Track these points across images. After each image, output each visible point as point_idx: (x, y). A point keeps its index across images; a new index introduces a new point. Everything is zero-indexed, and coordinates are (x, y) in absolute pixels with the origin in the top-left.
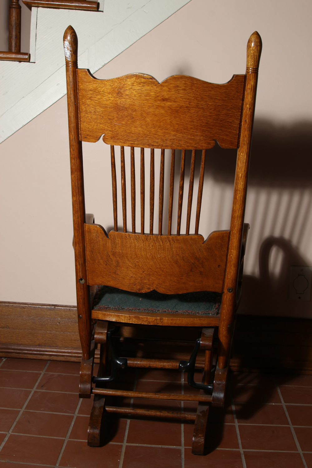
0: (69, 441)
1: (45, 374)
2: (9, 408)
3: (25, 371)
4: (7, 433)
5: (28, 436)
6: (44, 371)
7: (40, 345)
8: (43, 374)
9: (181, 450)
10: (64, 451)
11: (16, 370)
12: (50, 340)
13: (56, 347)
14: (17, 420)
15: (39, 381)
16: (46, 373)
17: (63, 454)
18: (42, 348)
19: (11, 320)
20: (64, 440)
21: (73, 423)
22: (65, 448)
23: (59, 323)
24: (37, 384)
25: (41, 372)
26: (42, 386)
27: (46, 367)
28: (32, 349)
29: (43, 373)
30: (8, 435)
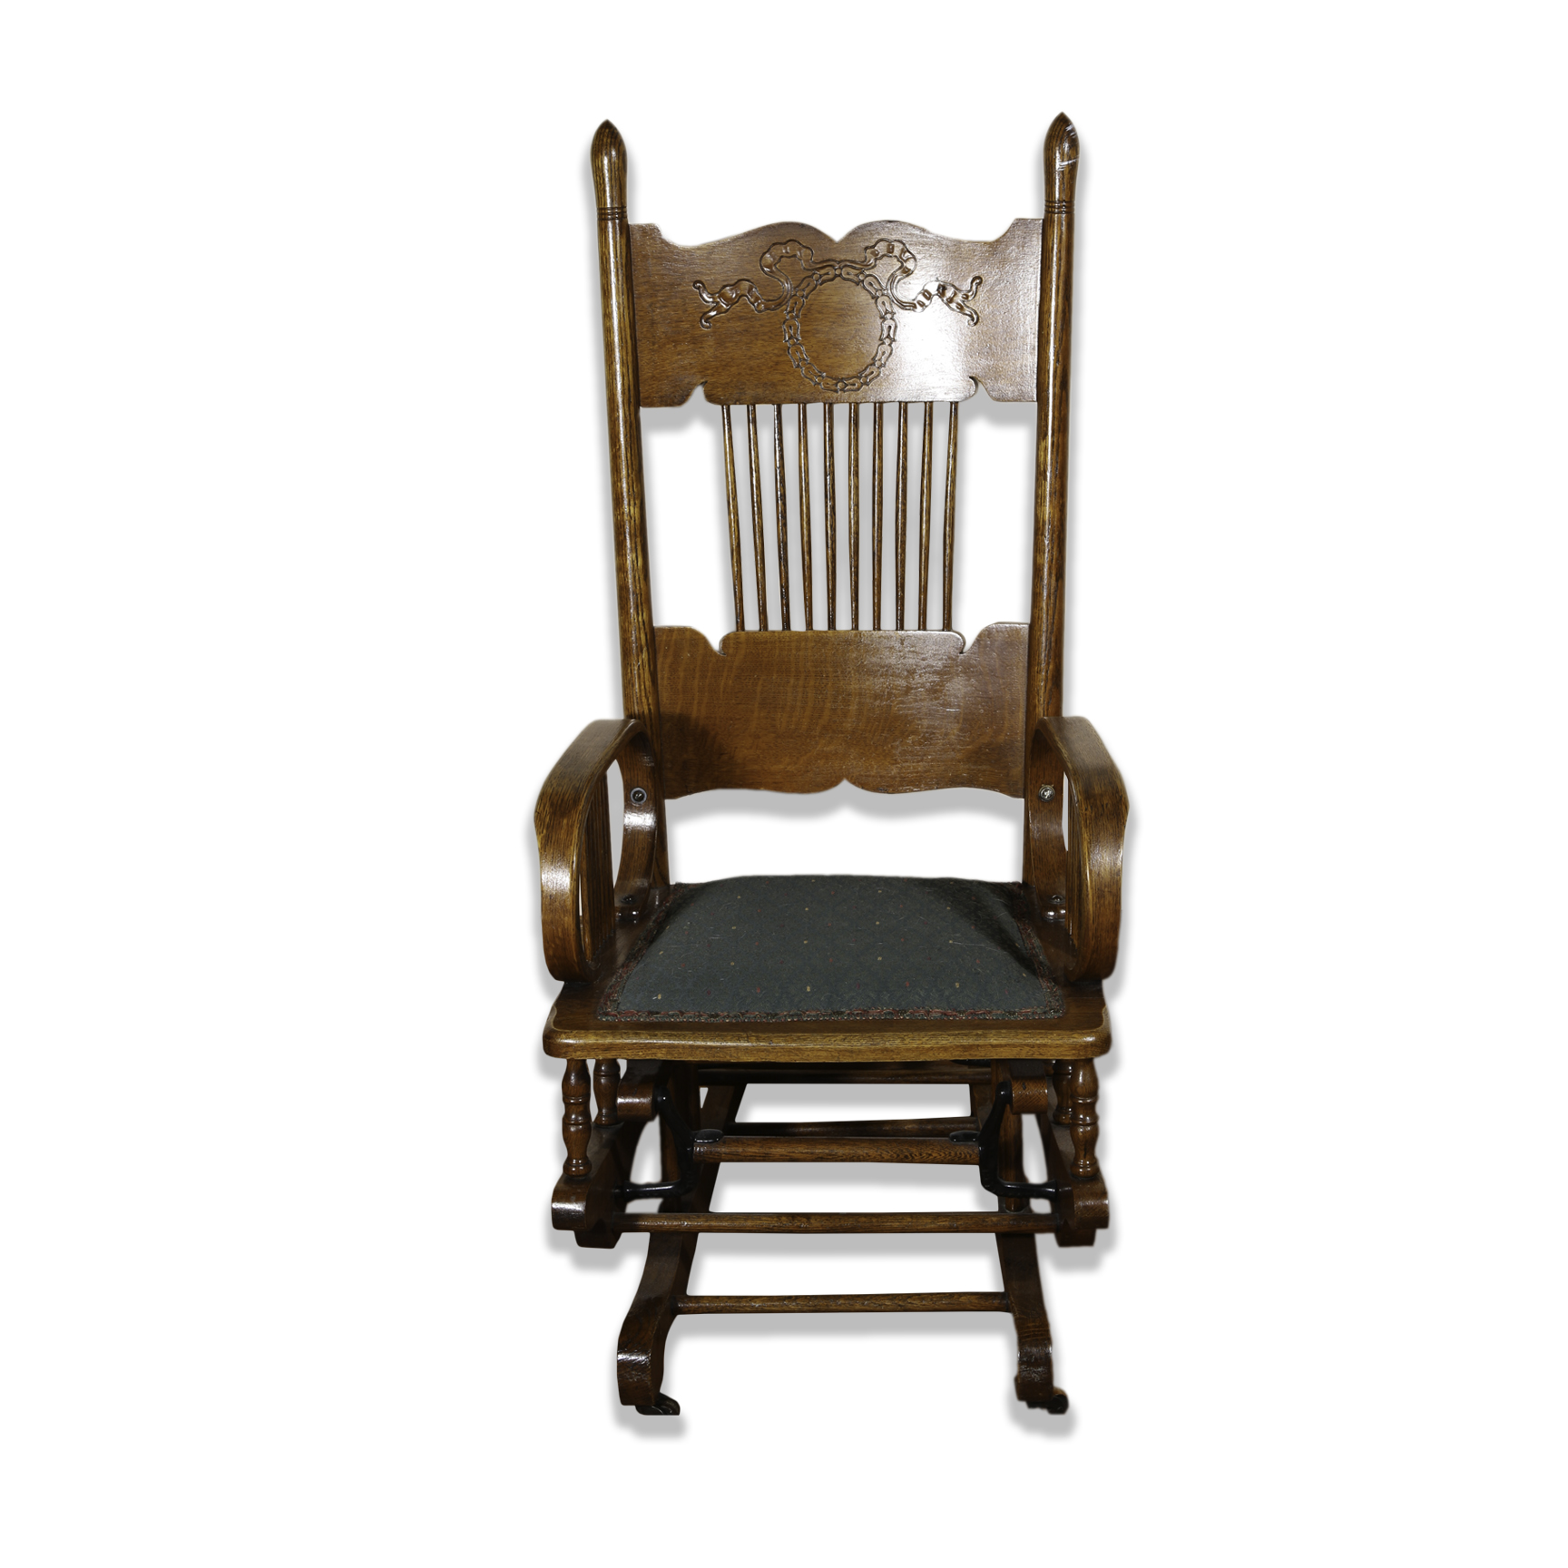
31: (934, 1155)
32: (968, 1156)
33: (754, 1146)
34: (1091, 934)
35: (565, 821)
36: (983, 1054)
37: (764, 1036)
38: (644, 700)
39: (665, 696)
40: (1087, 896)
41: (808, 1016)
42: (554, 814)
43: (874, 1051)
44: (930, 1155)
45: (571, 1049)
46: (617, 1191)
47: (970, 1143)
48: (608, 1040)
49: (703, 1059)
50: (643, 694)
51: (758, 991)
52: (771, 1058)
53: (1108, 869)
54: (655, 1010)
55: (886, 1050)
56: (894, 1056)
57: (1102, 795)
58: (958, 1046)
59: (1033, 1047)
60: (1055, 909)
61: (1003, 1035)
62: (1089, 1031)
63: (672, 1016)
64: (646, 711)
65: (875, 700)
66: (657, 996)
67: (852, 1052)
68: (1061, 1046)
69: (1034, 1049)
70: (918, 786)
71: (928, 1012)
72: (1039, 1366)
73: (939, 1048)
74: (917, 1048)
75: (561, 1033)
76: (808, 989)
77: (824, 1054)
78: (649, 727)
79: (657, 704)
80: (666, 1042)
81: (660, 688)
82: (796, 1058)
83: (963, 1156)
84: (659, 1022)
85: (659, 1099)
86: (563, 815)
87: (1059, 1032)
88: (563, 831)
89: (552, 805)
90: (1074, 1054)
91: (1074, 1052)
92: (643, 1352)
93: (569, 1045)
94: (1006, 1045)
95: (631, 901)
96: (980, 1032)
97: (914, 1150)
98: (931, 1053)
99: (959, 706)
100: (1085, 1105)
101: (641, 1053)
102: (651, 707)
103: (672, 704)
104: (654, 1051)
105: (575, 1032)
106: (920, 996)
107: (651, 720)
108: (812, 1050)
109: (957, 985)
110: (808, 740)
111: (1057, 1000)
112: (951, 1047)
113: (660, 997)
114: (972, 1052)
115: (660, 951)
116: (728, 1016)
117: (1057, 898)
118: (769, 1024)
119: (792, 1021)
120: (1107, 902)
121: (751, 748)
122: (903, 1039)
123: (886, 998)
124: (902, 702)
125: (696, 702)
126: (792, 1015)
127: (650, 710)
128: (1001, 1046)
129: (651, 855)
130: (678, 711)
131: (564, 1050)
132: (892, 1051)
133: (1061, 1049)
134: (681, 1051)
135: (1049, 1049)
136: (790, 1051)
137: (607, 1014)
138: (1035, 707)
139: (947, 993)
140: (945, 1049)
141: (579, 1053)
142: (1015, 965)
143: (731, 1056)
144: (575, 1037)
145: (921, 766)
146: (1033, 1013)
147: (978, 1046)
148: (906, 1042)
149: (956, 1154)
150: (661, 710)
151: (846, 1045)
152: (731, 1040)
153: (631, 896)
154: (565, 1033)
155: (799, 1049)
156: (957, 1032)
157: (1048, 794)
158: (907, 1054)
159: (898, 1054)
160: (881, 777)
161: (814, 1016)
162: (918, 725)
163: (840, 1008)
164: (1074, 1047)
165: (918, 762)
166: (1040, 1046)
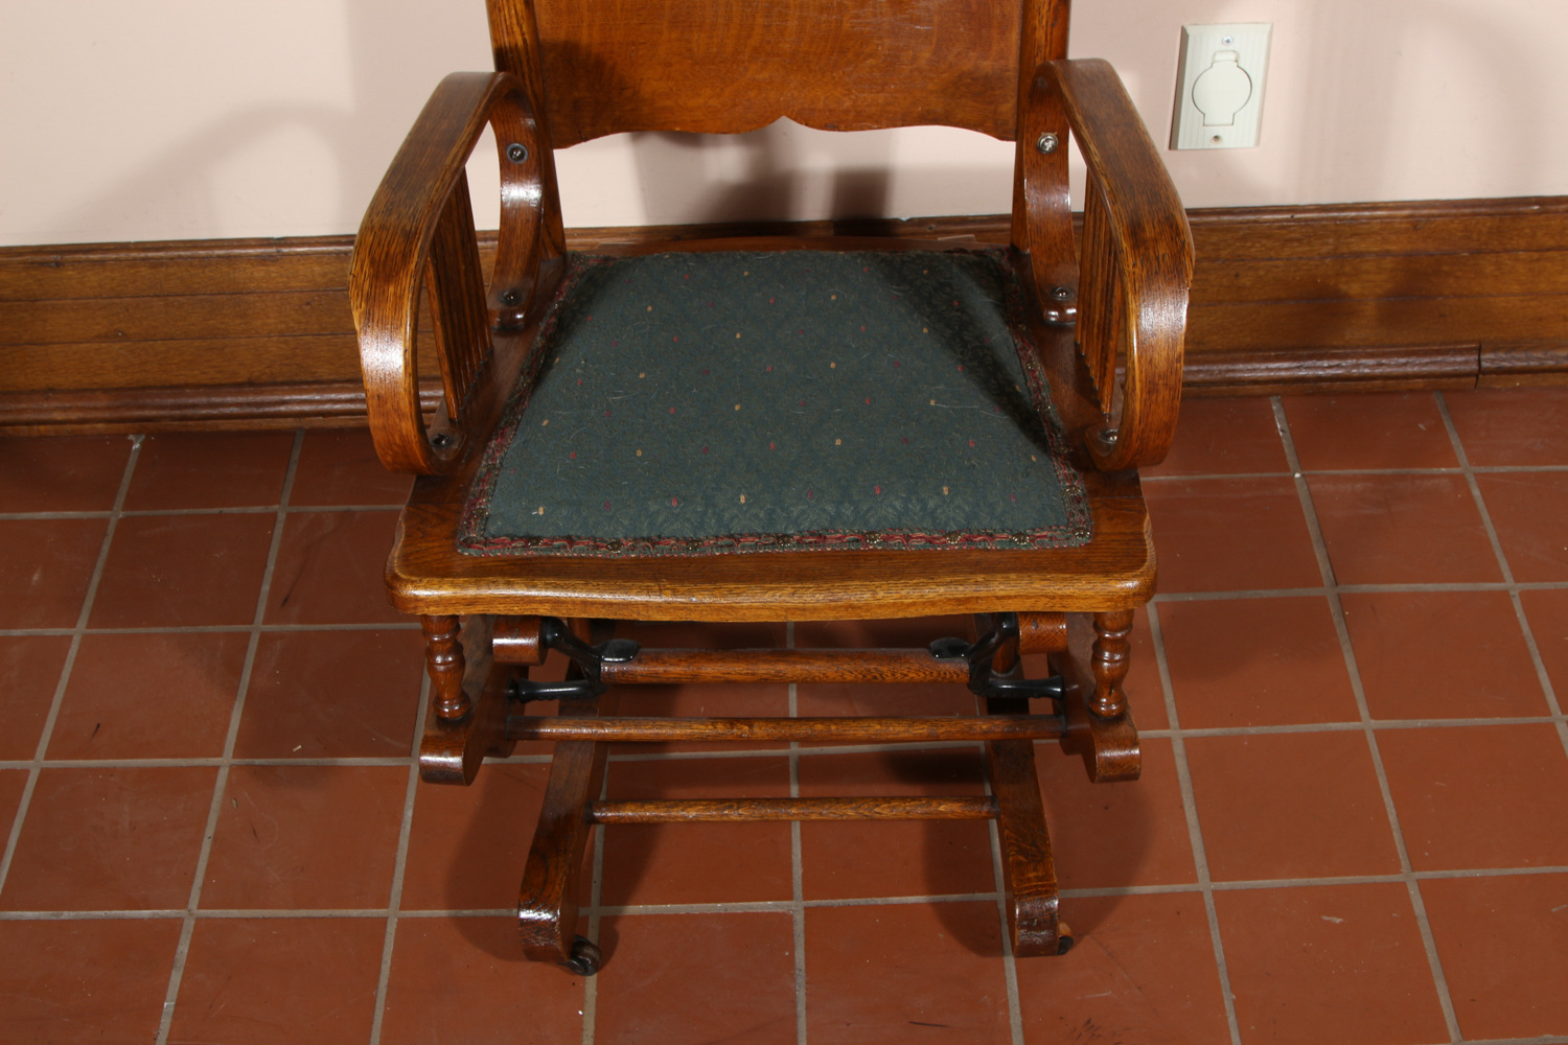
0: (402, 922)
1: (290, 516)
2: (175, 756)
3: (216, 510)
4: (182, 913)
5: (255, 919)
6: (285, 499)
7: (253, 385)
8: (282, 517)
9: (792, 916)
10: (389, 986)
11: (185, 511)
12: (285, 362)
13: (315, 382)
14: (210, 831)
15: (271, 567)
16: (294, 509)
17: (386, 1006)
18: (262, 393)
19: (127, 310)
20: (383, 921)
21: (409, 813)
22: (391, 968)
23: (308, 304)
24: (266, 588)
25: (276, 507)
26: (286, 601)
27: (291, 476)
28: (229, 399)
29: (281, 510)
30: (189, 927)
31: (911, 675)
32: (955, 676)
33: (678, 665)
34: (1134, 436)
35: (391, 289)
36: (984, 607)
37: (682, 589)
38: (516, 29)
39: (544, 19)
40: (1134, 390)
41: (743, 548)
42: (375, 277)
43: (835, 608)
44: (906, 675)
45: (421, 604)
46: (511, 691)
47: (957, 660)
48: (471, 592)
49: (601, 617)
50: (515, 21)
51: (674, 504)
52: (694, 617)
53: (1164, 354)
54: (536, 533)
55: (852, 607)
56: (863, 614)
57: (1155, 240)
58: (950, 600)
59: (1054, 598)
60: (1061, 308)
61: (1013, 583)
62: (1130, 574)
63: (558, 548)
64: (520, 43)
65: (821, 13)
66: (537, 510)
67: (804, 609)
68: (1092, 597)
69: (1054, 601)
70: (877, 122)
71: (908, 538)
72: (1043, 930)
73: (924, 603)
74: (894, 603)
75: (407, 581)
76: (743, 499)
77: (767, 613)
78: (525, 63)
79: (535, 30)
80: (550, 593)
81: (537, 9)
82: (728, 617)
83: (948, 676)
84: (541, 557)
85: (549, 637)
86: (388, 279)
87: (1089, 576)
88: (389, 305)
89: (372, 263)
90: (1109, 607)
91: (1109, 603)
92: (550, 908)
93: (417, 599)
94: (1016, 597)
95: (513, 300)
96: (980, 578)
97: (884, 669)
98: (912, 609)
99: (930, 22)
100: (1114, 641)
101: (516, 608)
102: (527, 37)
103: (552, 28)
104: (534, 606)
105: (425, 580)
106: (895, 508)
107: (527, 54)
108: (750, 608)
109: (945, 490)
110: (735, 66)
111: (1082, 512)
112: (940, 601)
113: (541, 512)
114: (969, 606)
115: (543, 419)
116: (633, 548)
117: (1062, 291)
118: (689, 559)
119: (722, 555)
120: (1160, 399)
121: (661, 79)
122: (874, 592)
123: (849, 513)
124: (857, 17)
125: (585, 25)
126: (722, 546)
127: (524, 41)
128: (1009, 597)
129: (538, 228)
130: (562, 36)
131: (412, 605)
132: (859, 608)
133: (1092, 601)
134: (570, 606)
135: (1075, 601)
136: (719, 609)
137: (468, 544)
138: (1035, 29)
139: (931, 504)
140: (933, 603)
141: (432, 609)
142: (1021, 441)
143: (639, 614)
144: (426, 588)
145: (881, 98)
146: (1051, 538)
147: (978, 598)
148: (881, 594)
149: (939, 674)
150: (541, 37)
151: (795, 601)
152: (637, 594)
153: (513, 293)
154: (412, 582)
155: (731, 608)
156: (948, 579)
157: (1049, 145)
158: (879, 611)
159: (868, 611)
160: (830, 110)
161: (751, 547)
162: (878, 45)
163: (786, 528)
164: (1111, 598)
165: (878, 92)
166: (1062, 597)
